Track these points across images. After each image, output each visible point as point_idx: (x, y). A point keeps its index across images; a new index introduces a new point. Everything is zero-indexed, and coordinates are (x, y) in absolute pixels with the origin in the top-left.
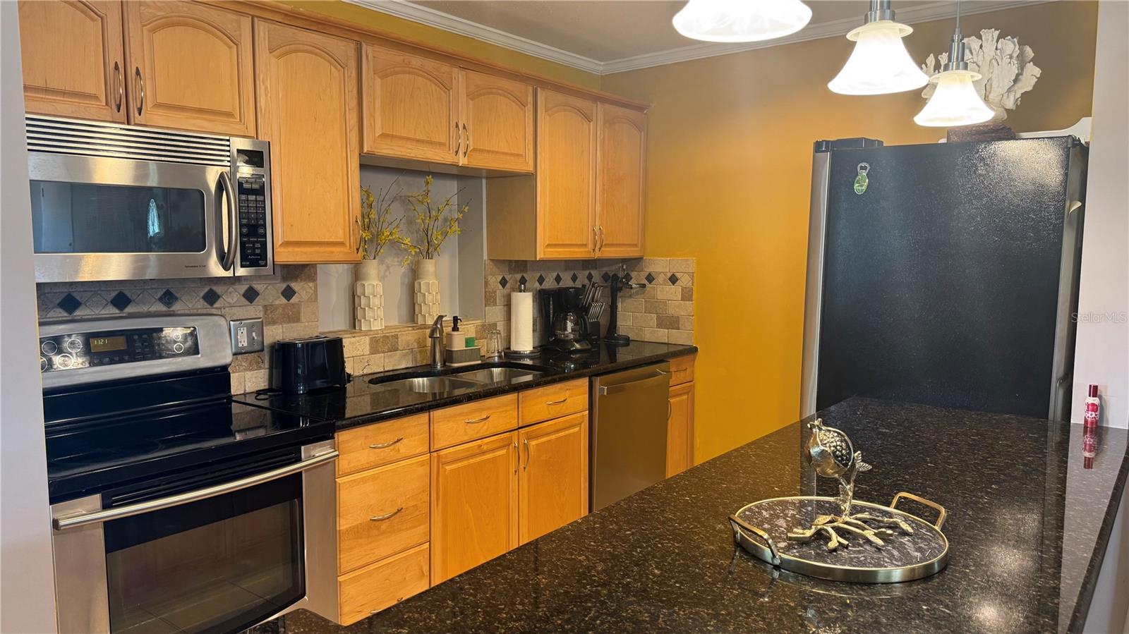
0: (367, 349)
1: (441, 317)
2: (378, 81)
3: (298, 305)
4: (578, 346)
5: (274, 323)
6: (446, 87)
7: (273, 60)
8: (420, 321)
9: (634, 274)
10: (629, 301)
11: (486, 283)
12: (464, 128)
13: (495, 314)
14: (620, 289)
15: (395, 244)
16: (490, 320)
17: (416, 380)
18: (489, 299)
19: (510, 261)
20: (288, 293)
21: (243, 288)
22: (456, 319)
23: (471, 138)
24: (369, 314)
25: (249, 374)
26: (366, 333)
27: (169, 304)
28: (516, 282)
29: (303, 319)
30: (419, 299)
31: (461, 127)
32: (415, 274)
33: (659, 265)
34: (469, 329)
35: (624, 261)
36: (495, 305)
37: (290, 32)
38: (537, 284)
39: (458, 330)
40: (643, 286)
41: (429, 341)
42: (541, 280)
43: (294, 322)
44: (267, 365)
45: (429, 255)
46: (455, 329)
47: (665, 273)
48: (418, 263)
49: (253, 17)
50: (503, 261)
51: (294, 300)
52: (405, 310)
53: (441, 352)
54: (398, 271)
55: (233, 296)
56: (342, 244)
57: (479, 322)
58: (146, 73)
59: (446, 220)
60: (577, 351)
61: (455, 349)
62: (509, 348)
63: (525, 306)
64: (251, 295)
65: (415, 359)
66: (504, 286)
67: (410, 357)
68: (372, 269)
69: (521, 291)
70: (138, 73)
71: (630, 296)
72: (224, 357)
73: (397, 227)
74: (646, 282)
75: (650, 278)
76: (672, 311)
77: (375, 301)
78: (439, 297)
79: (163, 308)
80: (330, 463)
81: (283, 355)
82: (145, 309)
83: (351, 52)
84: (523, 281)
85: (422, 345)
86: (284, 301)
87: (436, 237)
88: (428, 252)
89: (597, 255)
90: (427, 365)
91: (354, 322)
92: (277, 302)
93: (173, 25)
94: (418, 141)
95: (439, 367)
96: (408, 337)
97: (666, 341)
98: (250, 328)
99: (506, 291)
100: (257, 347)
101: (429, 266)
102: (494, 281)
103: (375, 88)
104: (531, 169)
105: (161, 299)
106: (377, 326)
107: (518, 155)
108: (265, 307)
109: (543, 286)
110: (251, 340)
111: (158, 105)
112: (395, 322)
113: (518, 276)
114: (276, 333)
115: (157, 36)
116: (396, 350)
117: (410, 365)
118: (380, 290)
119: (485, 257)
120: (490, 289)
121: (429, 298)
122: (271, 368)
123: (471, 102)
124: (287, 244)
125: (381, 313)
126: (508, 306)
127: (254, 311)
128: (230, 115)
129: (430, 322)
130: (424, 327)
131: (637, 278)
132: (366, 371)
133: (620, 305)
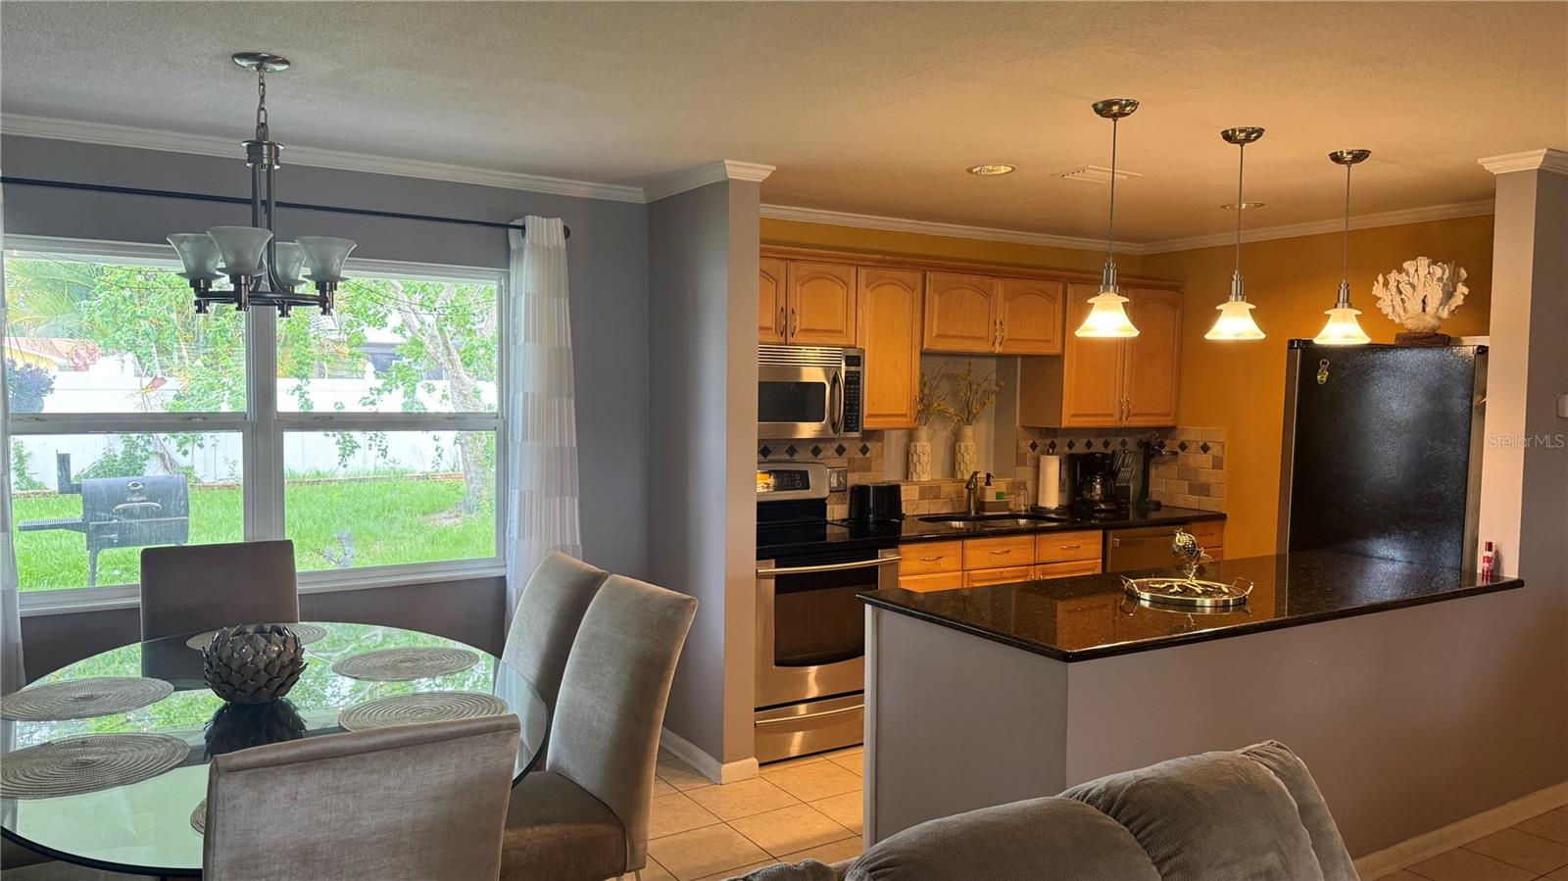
0: (917, 497)
1: (975, 473)
2: (937, 297)
3: (870, 459)
4: (1103, 506)
5: (853, 471)
6: (987, 294)
7: (869, 293)
8: (959, 477)
9: (1167, 442)
10: (1161, 468)
11: (1018, 447)
12: (1001, 323)
13: (1025, 474)
14: (1153, 456)
15: (942, 413)
16: (1019, 478)
17: (954, 523)
18: (1020, 461)
19: (1041, 428)
20: (864, 450)
21: (835, 446)
22: (988, 476)
23: (1006, 330)
24: (919, 468)
25: (836, 506)
26: (917, 483)
27: (792, 455)
28: (1046, 445)
29: (873, 469)
30: (959, 457)
31: (998, 323)
32: (956, 437)
33: (1192, 434)
34: (1000, 485)
35: (1158, 429)
36: (1025, 465)
37: (879, 272)
38: (1067, 449)
39: (990, 484)
40: (1176, 454)
41: (966, 491)
42: (1071, 445)
43: (865, 471)
44: (848, 501)
45: (968, 422)
46: (988, 483)
47: (1197, 442)
48: (959, 427)
49: (857, 266)
50: (1034, 428)
51: (868, 455)
52: (947, 466)
53: (975, 501)
54: (943, 435)
55: (829, 451)
56: (904, 415)
57: (1010, 480)
58: (797, 311)
59: (985, 392)
60: (1101, 511)
61: (987, 500)
62: (1037, 505)
63: (1052, 469)
64: (840, 451)
65: (953, 507)
66: (1034, 450)
67: (950, 505)
68: (923, 433)
69: (1049, 454)
70: (793, 312)
71: (1164, 463)
72: (825, 493)
73: (944, 399)
74: (1179, 450)
75: (1183, 447)
76: (1203, 479)
77: (924, 459)
78: (975, 458)
79: (788, 458)
80: (894, 564)
81: (859, 494)
82: (777, 457)
83: (920, 280)
84: (1053, 445)
85: (960, 495)
86: (861, 456)
87: (975, 407)
88: (968, 419)
89: (1125, 424)
90: (963, 513)
91: (907, 475)
92: (857, 456)
93: (812, 279)
94: (964, 337)
95: (973, 514)
96: (949, 488)
97: (1197, 507)
98: (839, 473)
99: (1036, 454)
100: (843, 488)
101: (969, 431)
102: (1025, 445)
103: (935, 302)
104: (1059, 351)
105: (787, 452)
106: (925, 478)
107: (1048, 341)
108: (849, 459)
109: (1072, 451)
110: (839, 482)
111: (801, 330)
112: (938, 476)
113: (1049, 441)
114: (855, 479)
115: (804, 288)
116: (939, 498)
117: (949, 511)
118: (928, 449)
119: (1018, 424)
120: (1021, 451)
121: (967, 458)
122: (851, 504)
123: (1008, 304)
124: (869, 416)
125: (928, 467)
126: (1037, 467)
127: (841, 462)
128: (840, 332)
129: (967, 477)
130: (962, 481)
131: (1171, 445)
132: (915, 513)
133: (1153, 472)
